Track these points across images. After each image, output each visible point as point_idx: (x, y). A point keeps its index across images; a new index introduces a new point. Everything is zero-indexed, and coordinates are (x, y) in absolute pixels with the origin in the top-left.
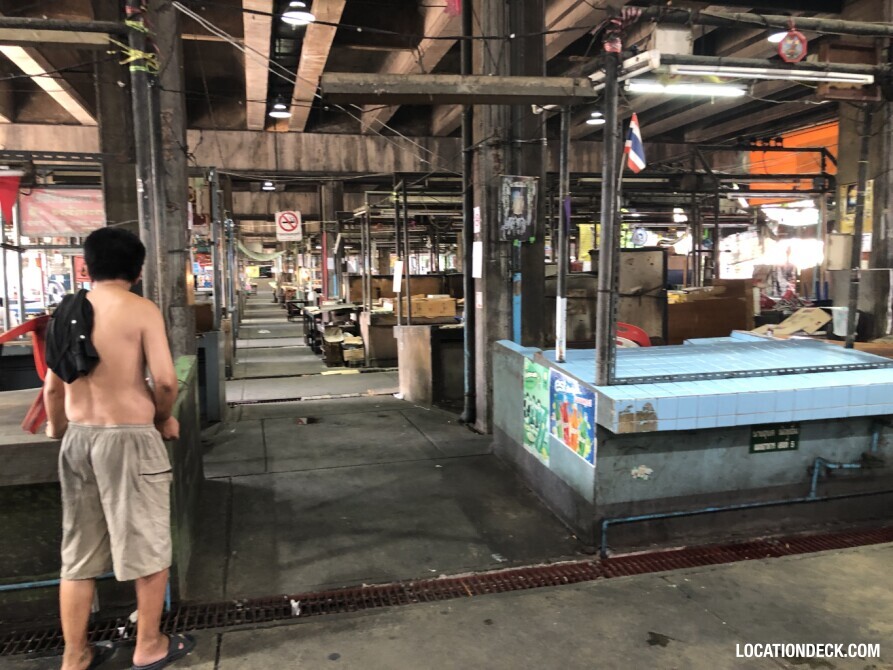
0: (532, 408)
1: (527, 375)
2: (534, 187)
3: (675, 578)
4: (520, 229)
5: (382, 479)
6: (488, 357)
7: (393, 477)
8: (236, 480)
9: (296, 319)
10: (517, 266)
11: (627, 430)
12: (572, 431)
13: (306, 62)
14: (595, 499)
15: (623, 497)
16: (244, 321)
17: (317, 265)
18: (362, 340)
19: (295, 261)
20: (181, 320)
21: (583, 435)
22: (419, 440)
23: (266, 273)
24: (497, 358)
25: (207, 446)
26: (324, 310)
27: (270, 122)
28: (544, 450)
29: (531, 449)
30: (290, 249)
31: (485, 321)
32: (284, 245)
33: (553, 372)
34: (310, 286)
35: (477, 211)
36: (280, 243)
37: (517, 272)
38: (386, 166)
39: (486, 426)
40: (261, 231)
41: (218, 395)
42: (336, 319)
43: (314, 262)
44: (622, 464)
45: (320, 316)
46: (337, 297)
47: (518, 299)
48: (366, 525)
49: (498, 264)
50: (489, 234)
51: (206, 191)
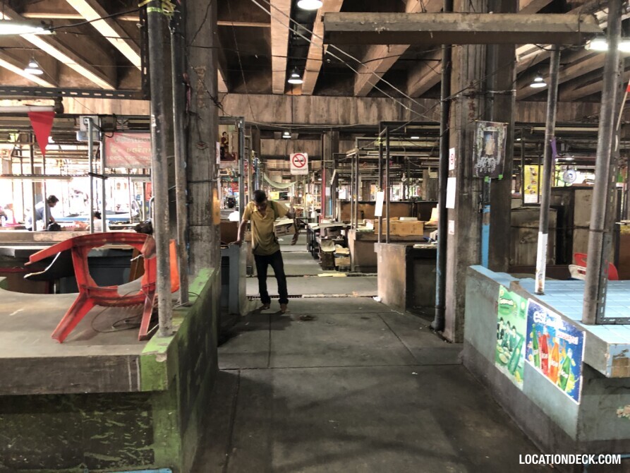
0: (505, 332)
1: (501, 302)
2: (504, 132)
4: (491, 167)
7: (374, 381)
10: (487, 199)
12: (551, 363)
14: (577, 436)
17: (318, 192)
18: (349, 250)
19: (303, 189)
20: (208, 236)
21: (564, 369)
22: (396, 344)
23: (284, 196)
24: (470, 283)
26: (322, 227)
27: (289, 87)
28: (517, 373)
29: (503, 369)
30: (300, 180)
31: (457, 246)
32: (297, 177)
33: (531, 304)
34: (312, 207)
35: (452, 151)
36: (294, 176)
37: (488, 204)
38: (371, 120)
39: (454, 336)
40: (281, 167)
41: (238, 293)
42: (330, 234)
43: (316, 189)
44: (607, 403)
45: (318, 231)
46: (332, 216)
47: (486, 228)
48: (351, 430)
49: (470, 197)
50: (463, 171)
51: (236, 135)
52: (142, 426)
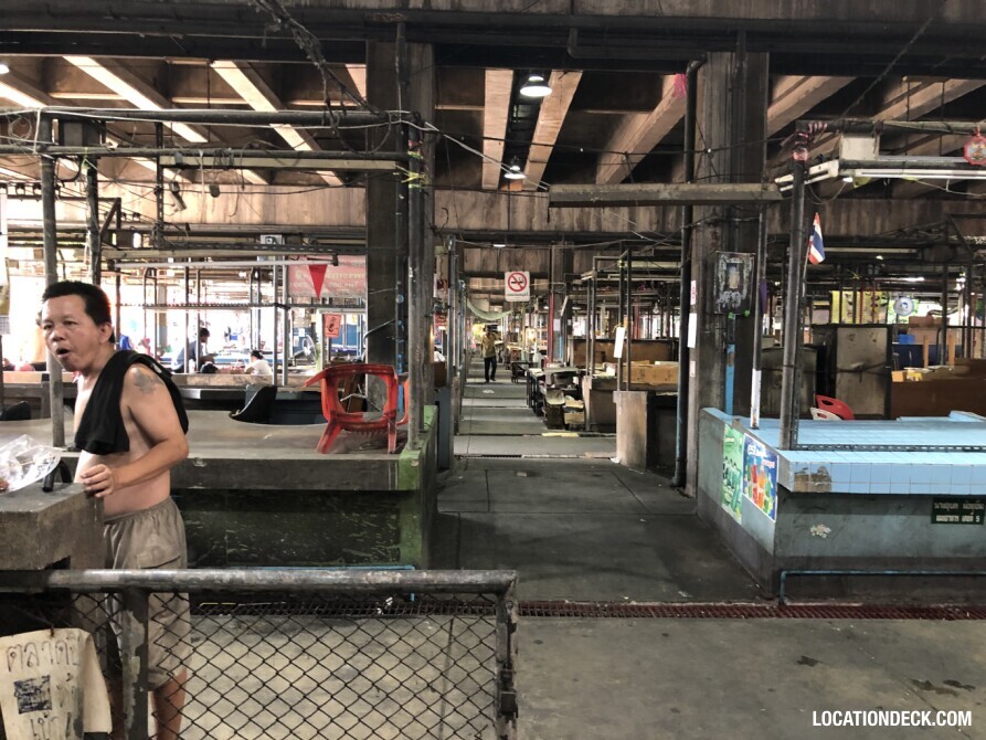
0: (729, 470)
1: (727, 440)
2: (750, 263)
3: (839, 625)
4: (735, 302)
5: (587, 526)
6: (698, 423)
7: (598, 525)
8: (463, 516)
9: (520, 381)
10: (731, 338)
11: (803, 490)
12: (760, 490)
13: (543, 126)
14: (774, 551)
15: (802, 552)
16: (469, 380)
17: (543, 325)
18: (584, 403)
19: (522, 320)
21: (767, 494)
22: (629, 498)
24: (703, 423)
25: (441, 488)
26: (547, 373)
27: (503, 181)
28: (738, 509)
29: (727, 509)
30: (518, 308)
31: (698, 389)
32: (513, 304)
33: (747, 438)
34: (535, 347)
35: (693, 284)
36: (508, 302)
37: (731, 343)
38: (620, 224)
39: (694, 490)
40: (489, 288)
41: (449, 448)
42: (558, 382)
43: (541, 321)
44: (801, 521)
45: (543, 378)
46: (562, 360)
47: (731, 369)
48: (572, 559)
49: (713, 335)
50: (704, 306)
51: (446, 258)
52: (392, 527)
